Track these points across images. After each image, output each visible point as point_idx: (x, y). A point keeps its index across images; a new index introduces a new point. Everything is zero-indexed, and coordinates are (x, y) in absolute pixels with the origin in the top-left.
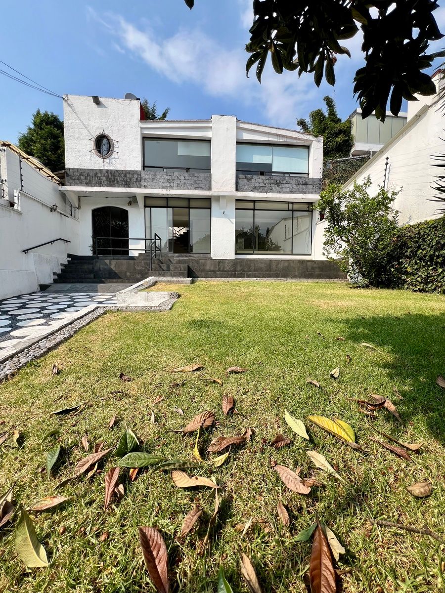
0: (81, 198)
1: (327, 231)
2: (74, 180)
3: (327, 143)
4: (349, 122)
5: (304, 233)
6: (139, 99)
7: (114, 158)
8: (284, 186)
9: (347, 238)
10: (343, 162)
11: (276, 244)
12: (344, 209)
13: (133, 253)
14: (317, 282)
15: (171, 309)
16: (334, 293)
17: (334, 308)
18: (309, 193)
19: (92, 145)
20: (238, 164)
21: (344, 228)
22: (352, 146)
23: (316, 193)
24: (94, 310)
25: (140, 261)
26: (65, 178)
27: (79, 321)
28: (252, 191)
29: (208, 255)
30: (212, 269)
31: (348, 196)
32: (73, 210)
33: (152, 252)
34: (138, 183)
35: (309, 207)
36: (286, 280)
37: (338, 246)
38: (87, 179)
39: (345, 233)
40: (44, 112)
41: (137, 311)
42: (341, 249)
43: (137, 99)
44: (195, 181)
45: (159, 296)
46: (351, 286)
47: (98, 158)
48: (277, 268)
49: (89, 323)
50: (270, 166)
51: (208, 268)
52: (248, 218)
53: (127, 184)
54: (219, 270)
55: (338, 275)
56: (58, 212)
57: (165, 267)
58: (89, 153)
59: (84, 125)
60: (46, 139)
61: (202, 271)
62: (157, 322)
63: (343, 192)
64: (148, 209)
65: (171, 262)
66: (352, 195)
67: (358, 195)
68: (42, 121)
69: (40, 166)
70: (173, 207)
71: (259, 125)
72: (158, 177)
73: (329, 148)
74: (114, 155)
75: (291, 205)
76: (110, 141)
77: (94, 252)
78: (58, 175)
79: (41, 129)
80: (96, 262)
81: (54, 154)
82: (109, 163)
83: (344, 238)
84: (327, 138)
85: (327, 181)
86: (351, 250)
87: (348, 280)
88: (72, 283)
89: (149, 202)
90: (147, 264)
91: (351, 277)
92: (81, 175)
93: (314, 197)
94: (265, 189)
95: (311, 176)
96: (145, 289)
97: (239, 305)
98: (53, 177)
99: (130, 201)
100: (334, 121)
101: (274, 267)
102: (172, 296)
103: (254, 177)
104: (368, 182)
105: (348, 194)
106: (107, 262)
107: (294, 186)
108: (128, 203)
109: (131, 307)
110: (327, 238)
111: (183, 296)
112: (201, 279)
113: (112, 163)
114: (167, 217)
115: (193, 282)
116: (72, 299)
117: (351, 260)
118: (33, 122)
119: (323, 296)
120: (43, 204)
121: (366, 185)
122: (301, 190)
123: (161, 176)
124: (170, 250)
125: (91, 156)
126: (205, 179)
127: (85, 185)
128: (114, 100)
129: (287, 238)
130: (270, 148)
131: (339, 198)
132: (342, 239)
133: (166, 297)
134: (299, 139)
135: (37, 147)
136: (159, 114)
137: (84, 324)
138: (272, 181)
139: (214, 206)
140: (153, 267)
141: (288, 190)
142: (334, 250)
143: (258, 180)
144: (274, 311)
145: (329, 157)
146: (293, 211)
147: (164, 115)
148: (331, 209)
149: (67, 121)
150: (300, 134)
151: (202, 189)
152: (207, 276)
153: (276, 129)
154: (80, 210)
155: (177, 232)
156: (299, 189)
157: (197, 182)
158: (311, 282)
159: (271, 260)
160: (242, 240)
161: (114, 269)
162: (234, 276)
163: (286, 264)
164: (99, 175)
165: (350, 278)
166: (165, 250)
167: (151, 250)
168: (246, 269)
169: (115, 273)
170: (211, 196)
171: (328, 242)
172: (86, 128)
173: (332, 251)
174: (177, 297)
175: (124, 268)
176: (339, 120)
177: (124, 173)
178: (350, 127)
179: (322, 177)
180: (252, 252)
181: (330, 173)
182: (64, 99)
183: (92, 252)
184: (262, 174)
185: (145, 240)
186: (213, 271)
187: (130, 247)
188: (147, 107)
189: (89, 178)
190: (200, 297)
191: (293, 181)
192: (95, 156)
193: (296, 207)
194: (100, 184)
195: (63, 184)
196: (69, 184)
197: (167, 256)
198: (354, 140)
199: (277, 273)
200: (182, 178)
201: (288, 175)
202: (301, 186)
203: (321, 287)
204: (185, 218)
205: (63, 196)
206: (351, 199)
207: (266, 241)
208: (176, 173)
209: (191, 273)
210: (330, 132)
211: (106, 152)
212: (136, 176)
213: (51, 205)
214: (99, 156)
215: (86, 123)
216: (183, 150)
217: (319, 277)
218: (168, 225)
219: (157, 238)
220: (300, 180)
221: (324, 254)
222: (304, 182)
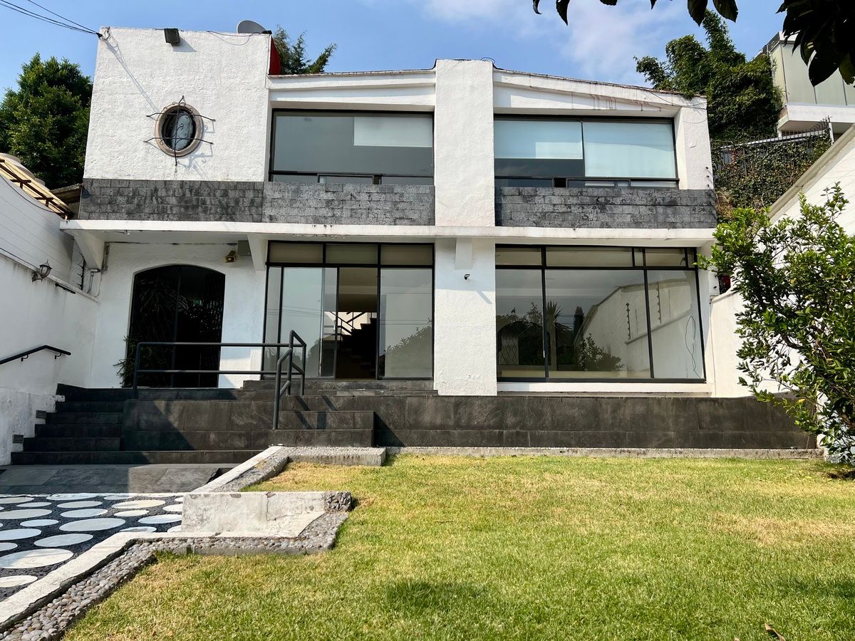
0: (112, 246)
1: (742, 322)
2: (100, 205)
3: (715, 108)
4: (764, 59)
5: (680, 326)
6: (270, 32)
7: (202, 155)
8: (619, 210)
9: (804, 340)
10: (761, 148)
11: (606, 351)
12: (782, 266)
13: (226, 382)
14: (733, 460)
15: (333, 546)
16: (788, 495)
17: (796, 544)
18: (684, 225)
19: (152, 128)
20: (499, 163)
21: (790, 313)
22: (779, 112)
23: (701, 224)
24: (121, 552)
25: (247, 402)
26: (78, 201)
27: (80, 585)
28: (537, 224)
29: (427, 383)
30: (438, 421)
31: (789, 235)
32: (87, 274)
33: (282, 377)
34: (254, 210)
35: (686, 259)
36: (644, 453)
37: (780, 360)
38: (131, 203)
39: (795, 325)
40: (50, 60)
41: (239, 553)
42: (788, 369)
43: (265, 32)
44: (395, 203)
45: (299, 503)
46: (833, 471)
47: (163, 157)
48: (614, 418)
49: (107, 594)
50: (580, 164)
51: (427, 418)
52: (528, 288)
53: (228, 213)
54: (458, 425)
55: (792, 439)
56: (51, 281)
57: (312, 418)
58: (142, 146)
59: (139, 87)
60: (43, 115)
61: (411, 427)
62: (297, 588)
63: (774, 223)
64: (275, 271)
65: (329, 403)
66: (801, 232)
67: (814, 230)
68: (40, 79)
69: (24, 176)
70: (338, 266)
71: (547, 77)
72: (305, 196)
73: (722, 118)
74: (204, 148)
75: (639, 257)
76: (196, 119)
77: (128, 378)
78: (63, 195)
79: (36, 93)
80: (132, 406)
81: (56, 146)
82: (189, 167)
83: (793, 340)
84: (714, 97)
85: (726, 195)
86: (819, 371)
87: (822, 453)
88: (61, 463)
89: (280, 255)
90: (263, 409)
91: (829, 446)
92: (119, 193)
93: (700, 235)
94: (570, 218)
95: (684, 185)
96: (258, 482)
97: (524, 535)
98: (49, 200)
99: (232, 253)
100: (728, 61)
101: (607, 416)
102: (333, 505)
103: (542, 191)
104: (836, 199)
105: (789, 227)
106: (161, 404)
107: (643, 209)
108: (227, 258)
109: (225, 539)
110: (745, 339)
111: (363, 503)
112: (410, 449)
113: (195, 167)
114: (323, 289)
115: (387, 460)
116: (55, 509)
117: (823, 400)
118: (20, 79)
119: (758, 504)
120: (16, 264)
121: (832, 205)
122: (661, 218)
123: (314, 194)
124: (326, 370)
125: (147, 152)
126: (419, 197)
127: (126, 216)
128: (212, 36)
129: (634, 336)
130: (576, 126)
131: (765, 240)
132: (787, 341)
133: (316, 508)
134: (646, 104)
135: (20, 131)
136: (310, 57)
137: (94, 596)
138: (587, 200)
139: (441, 260)
140: (280, 419)
141: (628, 219)
142: (769, 370)
143: (552, 198)
144: (625, 553)
145: (722, 138)
146: (645, 268)
147: (323, 60)
148: (748, 267)
149: (101, 80)
150: (648, 94)
151: (413, 222)
152: (424, 442)
153: (588, 85)
154: (105, 276)
155: (345, 325)
156: (656, 217)
157: (401, 206)
158: (716, 460)
159: (596, 400)
160: (512, 342)
161: (176, 425)
162: (499, 441)
163: (640, 409)
164: (162, 193)
165: (826, 451)
166: (313, 372)
167: (280, 374)
168: (530, 423)
169: (179, 436)
170: (435, 238)
171: (751, 350)
172: (143, 92)
173: (764, 373)
174: (346, 507)
175: (203, 421)
176: (739, 58)
177: (223, 187)
178: (770, 72)
179: (712, 187)
180: (542, 374)
181: (731, 175)
182: (100, 35)
183: (121, 380)
184: (560, 183)
185: (263, 346)
186: (442, 427)
187: (224, 365)
188: (284, 45)
189: (136, 201)
190: (411, 507)
191: (640, 198)
192: (157, 151)
193: (651, 258)
194: (161, 214)
195: (72, 215)
196: (86, 214)
197: (319, 387)
198: (783, 100)
199: (618, 434)
200: (364, 197)
201: (625, 185)
202: (660, 209)
203: (748, 474)
204: (370, 290)
205: (69, 242)
206: (800, 240)
207: (578, 343)
208: (350, 188)
209: (382, 435)
210: (721, 84)
211: (184, 142)
212: (250, 195)
213: (35, 264)
214: (167, 153)
215: (144, 83)
216: (366, 135)
217: (736, 443)
218: (326, 308)
219: (296, 342)
220: (657, 195)
221: (743, 382)
222: (668, 200)
